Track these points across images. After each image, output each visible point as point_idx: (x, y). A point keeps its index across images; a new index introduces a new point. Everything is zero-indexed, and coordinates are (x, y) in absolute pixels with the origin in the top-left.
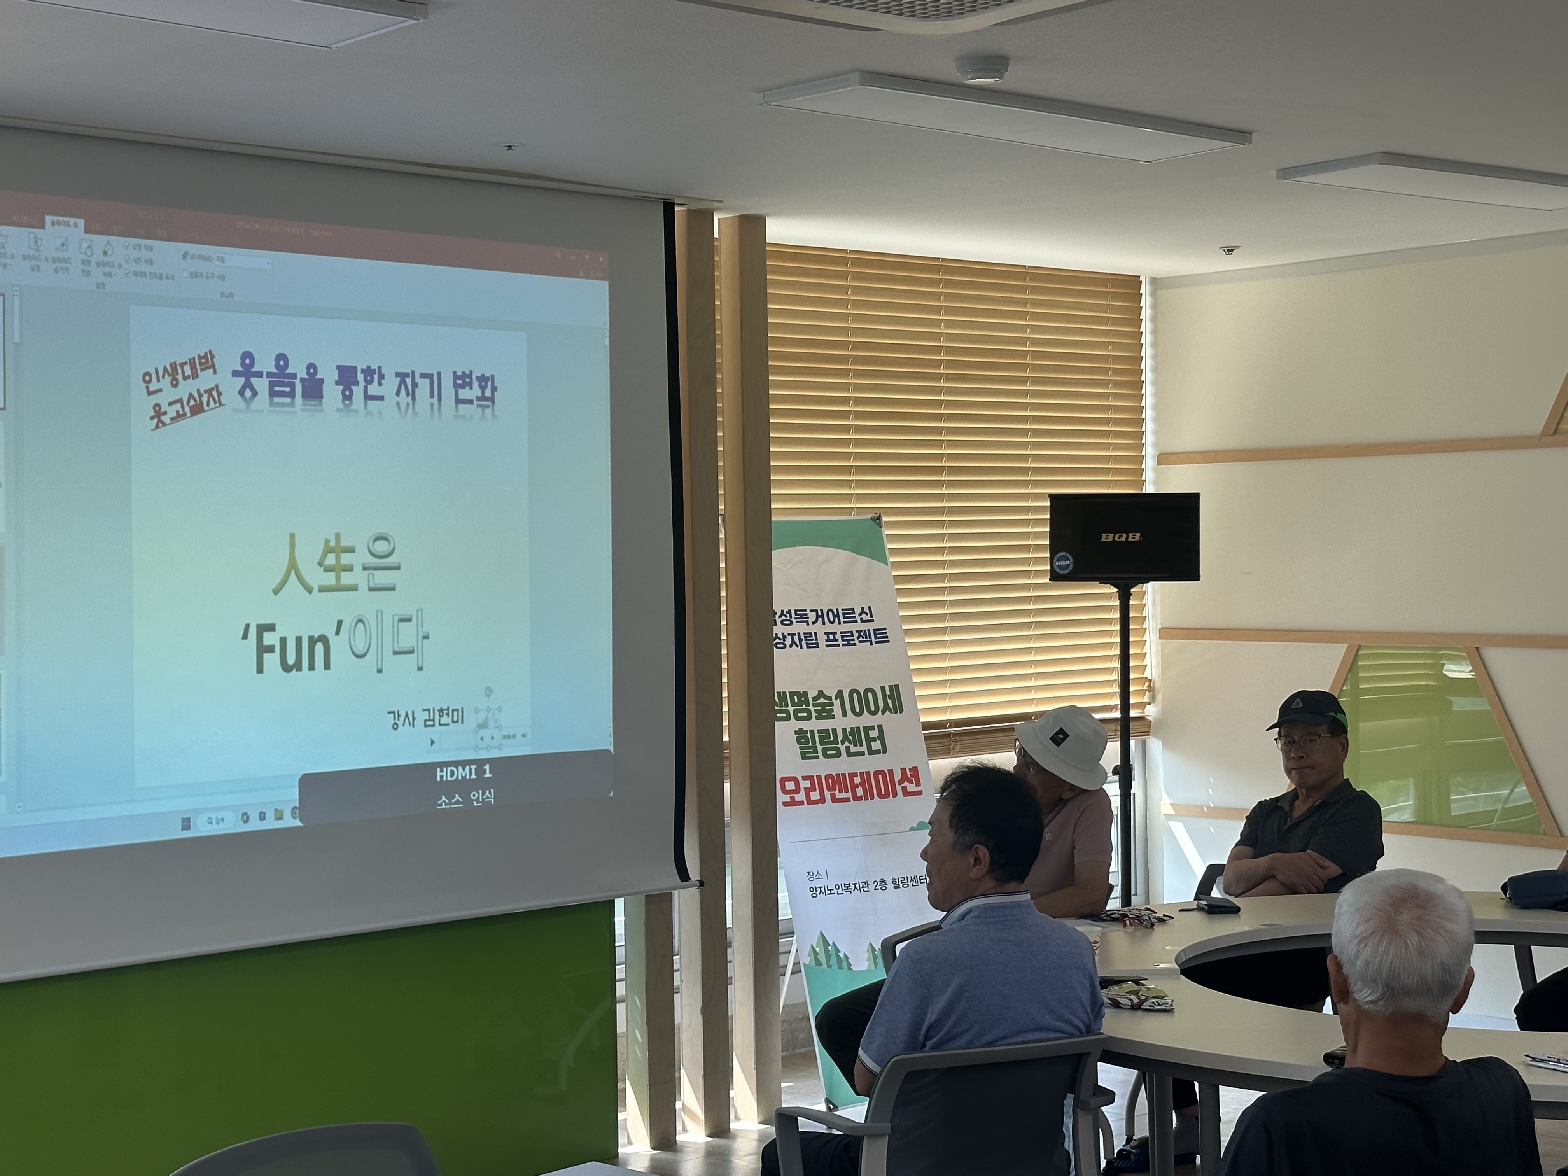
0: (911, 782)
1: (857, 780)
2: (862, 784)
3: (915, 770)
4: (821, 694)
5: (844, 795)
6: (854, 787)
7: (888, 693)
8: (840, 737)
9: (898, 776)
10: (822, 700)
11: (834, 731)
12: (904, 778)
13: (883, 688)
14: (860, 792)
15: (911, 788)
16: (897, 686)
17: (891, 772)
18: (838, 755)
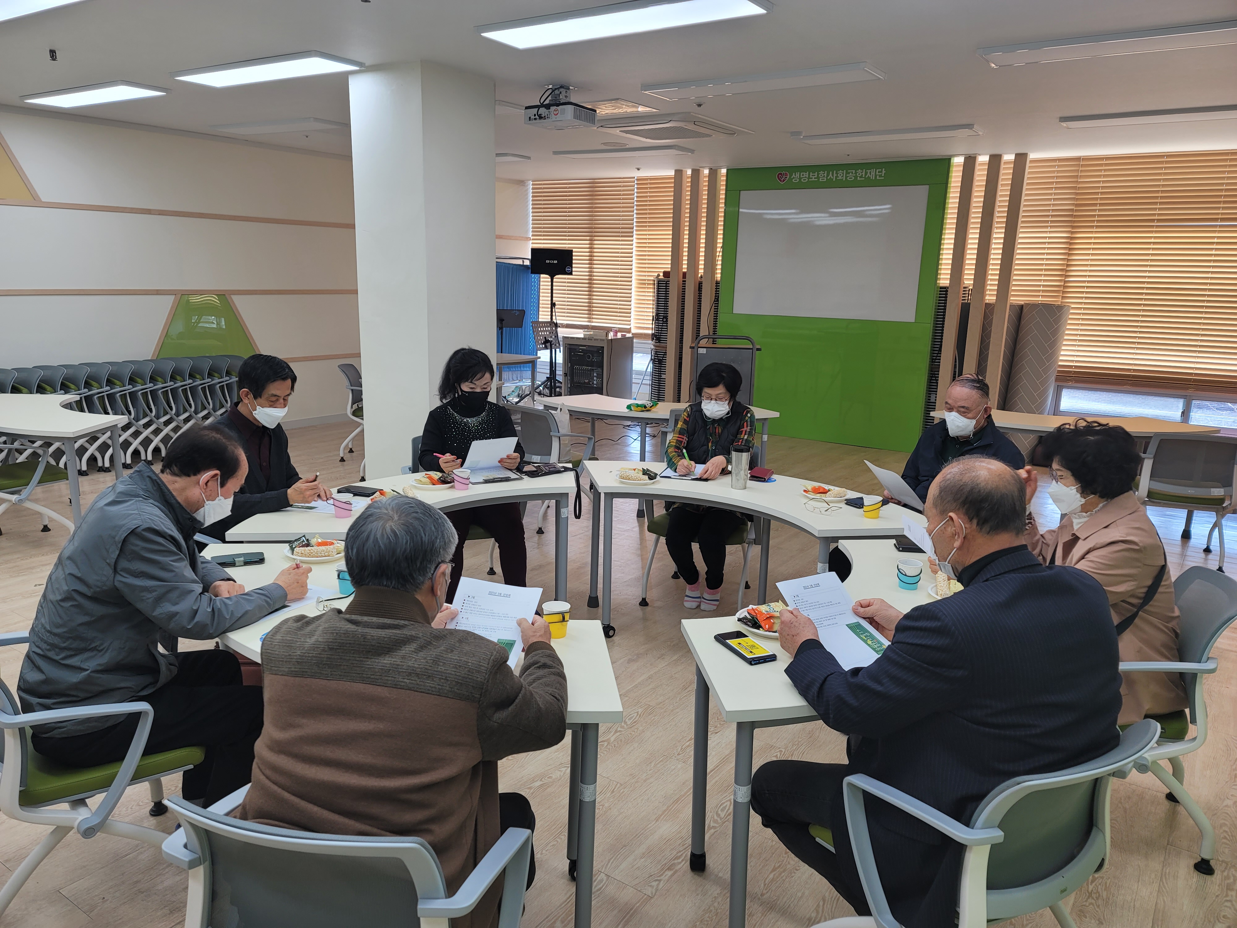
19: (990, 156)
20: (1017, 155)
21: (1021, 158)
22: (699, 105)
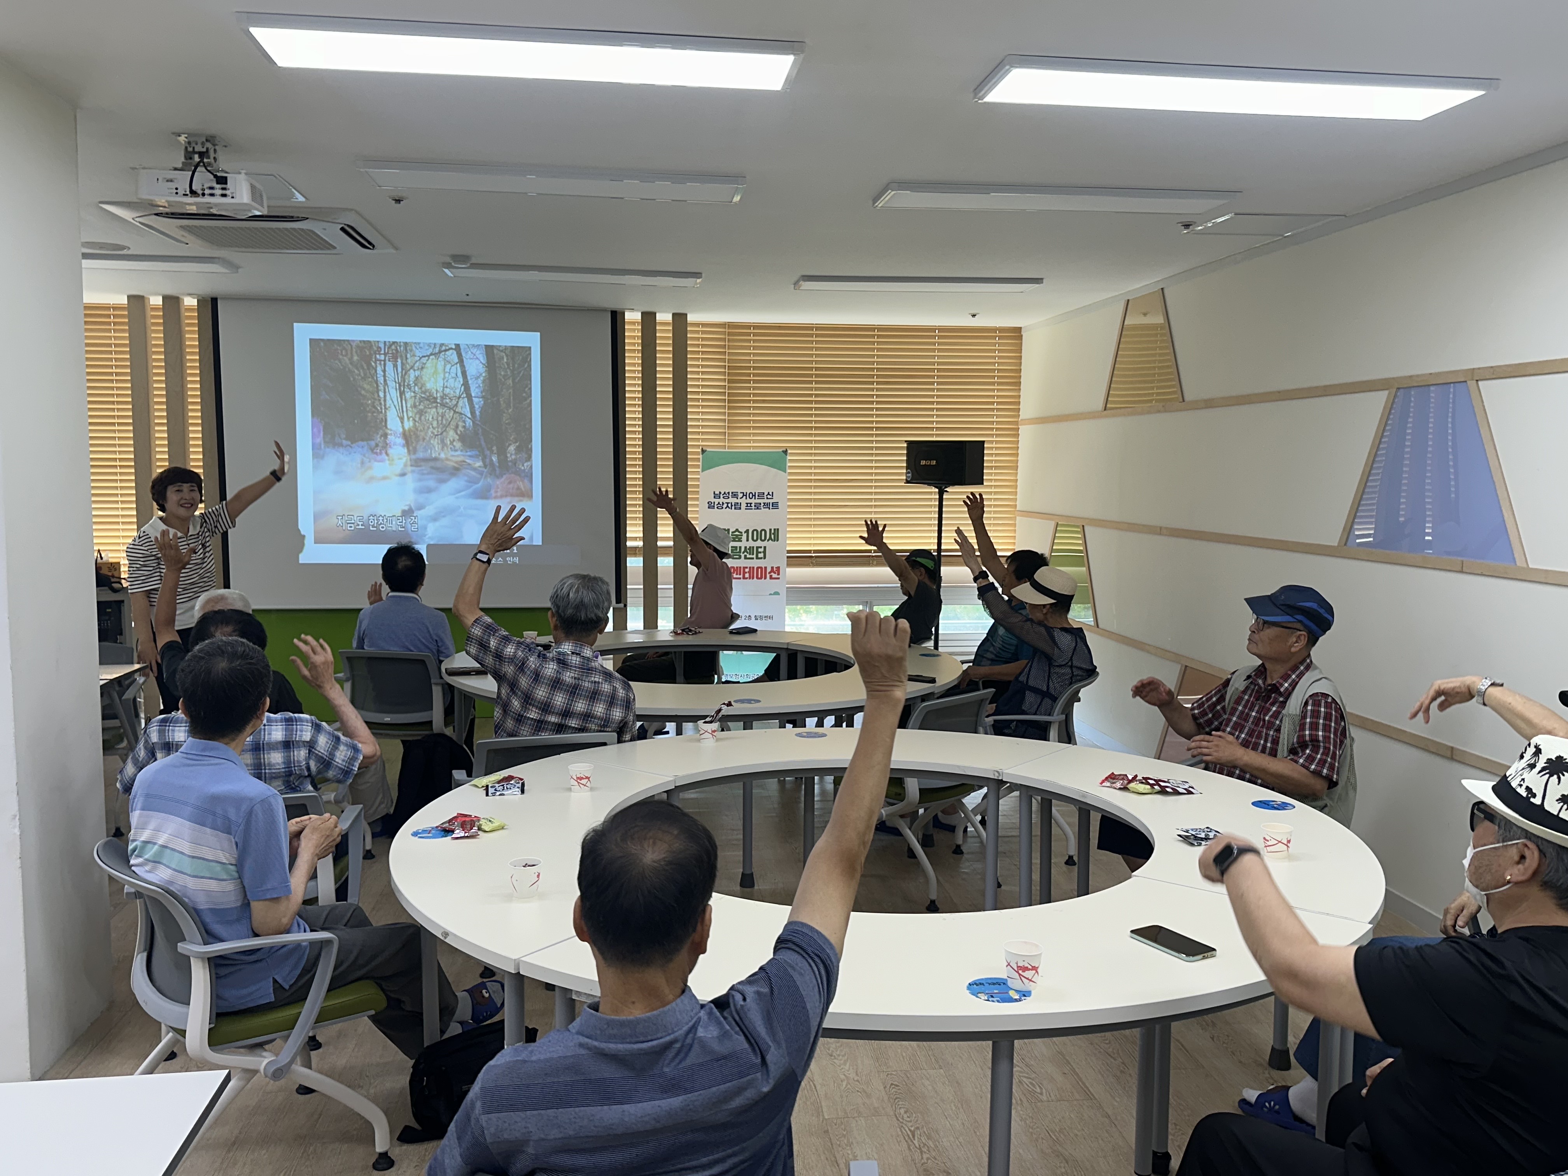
0: (775, 573)
1: (747, 570)
2: (749, 572)
3: (778, 568)
4: (737, 530)
5: (738, 576)
6: (744, 573)
7: (773, 531)
8: (743, 550)
9: (769, 570)
10: (737, 533)
11: (740, 547)
12: (772, 570)
13: (770, 530)
14: (747, 575)
15: (774, 576)
16: (778, 529)
17: (766, 568)
18: (740, 558)
19: (642, 313)
20: (674, 315)
21: (679, 319)
22: (398, 201)
